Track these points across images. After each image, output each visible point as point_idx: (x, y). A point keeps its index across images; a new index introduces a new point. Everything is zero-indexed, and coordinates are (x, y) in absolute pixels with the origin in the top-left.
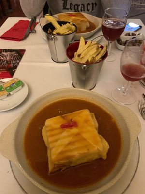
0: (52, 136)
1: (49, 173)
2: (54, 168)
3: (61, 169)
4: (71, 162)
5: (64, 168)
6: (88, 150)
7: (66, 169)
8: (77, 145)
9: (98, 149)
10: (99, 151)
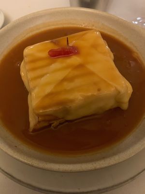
0: (34, 69)
1: (31, 130)
2: (39, 122)
3: (50, 125)
4: (67, 111)
5: (55, 123)
6: (99, 90)
7: (60, 124)
8: (78, 82)
9: (116, 89)
10: (119, 92)
